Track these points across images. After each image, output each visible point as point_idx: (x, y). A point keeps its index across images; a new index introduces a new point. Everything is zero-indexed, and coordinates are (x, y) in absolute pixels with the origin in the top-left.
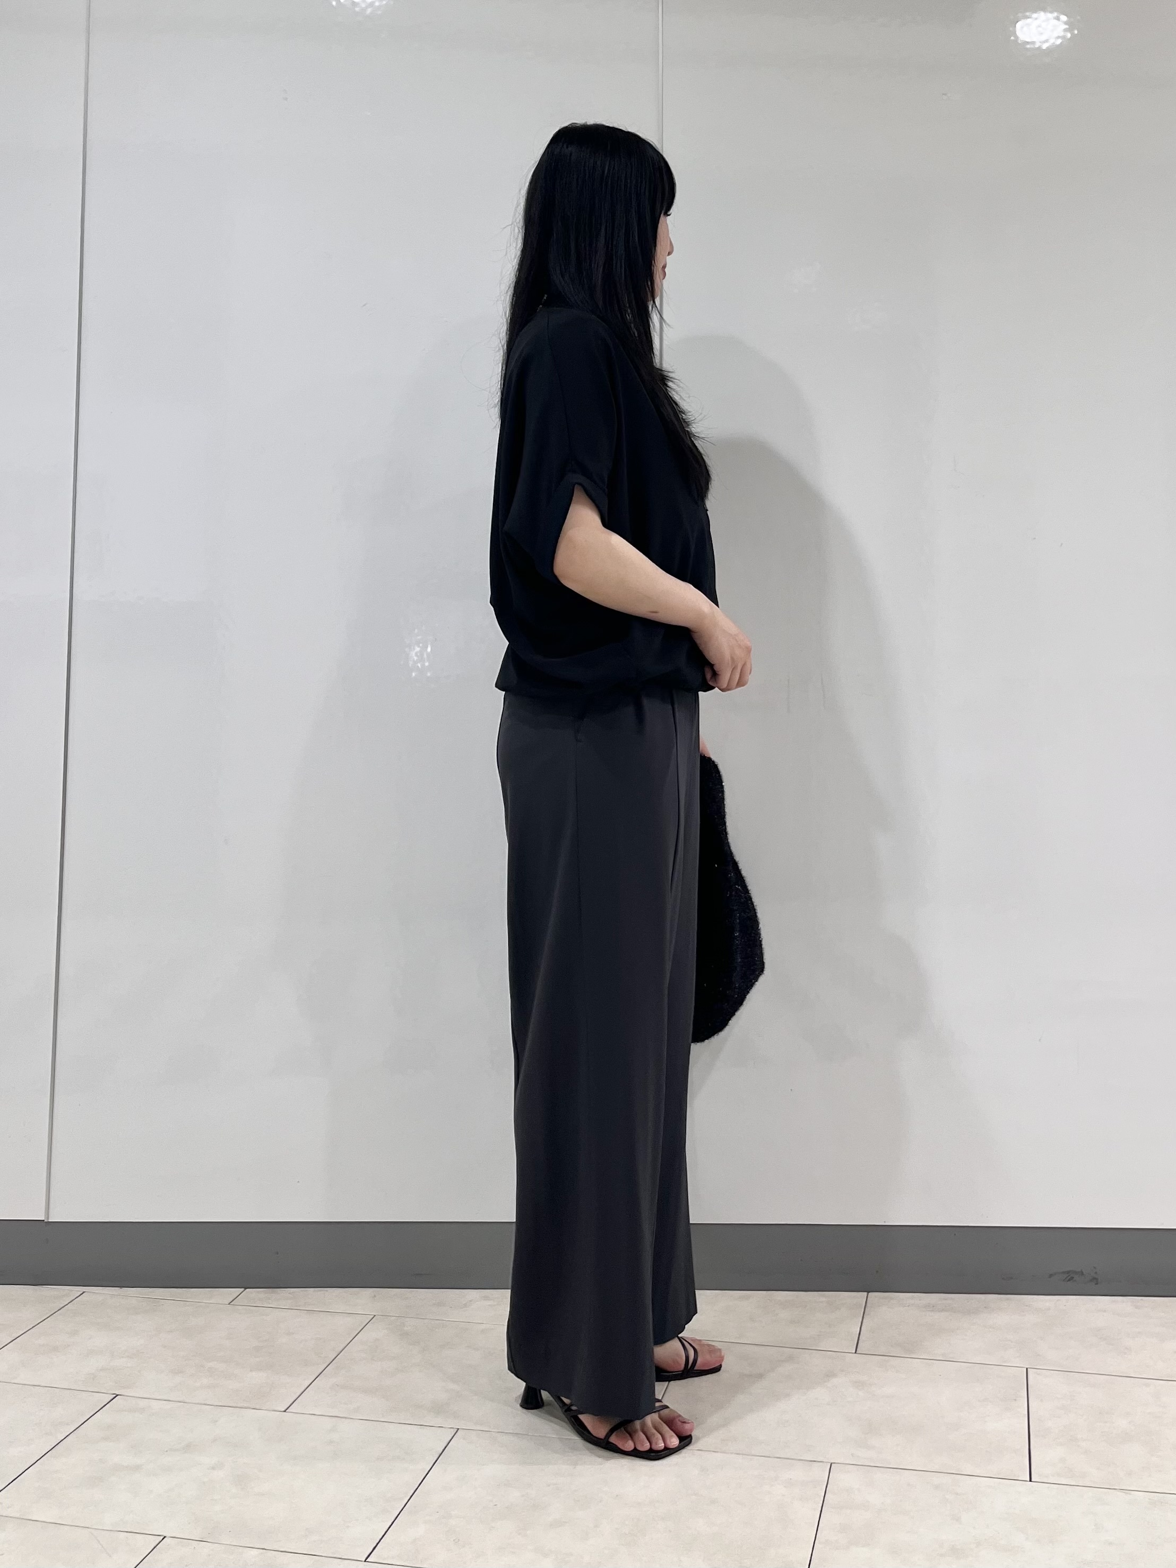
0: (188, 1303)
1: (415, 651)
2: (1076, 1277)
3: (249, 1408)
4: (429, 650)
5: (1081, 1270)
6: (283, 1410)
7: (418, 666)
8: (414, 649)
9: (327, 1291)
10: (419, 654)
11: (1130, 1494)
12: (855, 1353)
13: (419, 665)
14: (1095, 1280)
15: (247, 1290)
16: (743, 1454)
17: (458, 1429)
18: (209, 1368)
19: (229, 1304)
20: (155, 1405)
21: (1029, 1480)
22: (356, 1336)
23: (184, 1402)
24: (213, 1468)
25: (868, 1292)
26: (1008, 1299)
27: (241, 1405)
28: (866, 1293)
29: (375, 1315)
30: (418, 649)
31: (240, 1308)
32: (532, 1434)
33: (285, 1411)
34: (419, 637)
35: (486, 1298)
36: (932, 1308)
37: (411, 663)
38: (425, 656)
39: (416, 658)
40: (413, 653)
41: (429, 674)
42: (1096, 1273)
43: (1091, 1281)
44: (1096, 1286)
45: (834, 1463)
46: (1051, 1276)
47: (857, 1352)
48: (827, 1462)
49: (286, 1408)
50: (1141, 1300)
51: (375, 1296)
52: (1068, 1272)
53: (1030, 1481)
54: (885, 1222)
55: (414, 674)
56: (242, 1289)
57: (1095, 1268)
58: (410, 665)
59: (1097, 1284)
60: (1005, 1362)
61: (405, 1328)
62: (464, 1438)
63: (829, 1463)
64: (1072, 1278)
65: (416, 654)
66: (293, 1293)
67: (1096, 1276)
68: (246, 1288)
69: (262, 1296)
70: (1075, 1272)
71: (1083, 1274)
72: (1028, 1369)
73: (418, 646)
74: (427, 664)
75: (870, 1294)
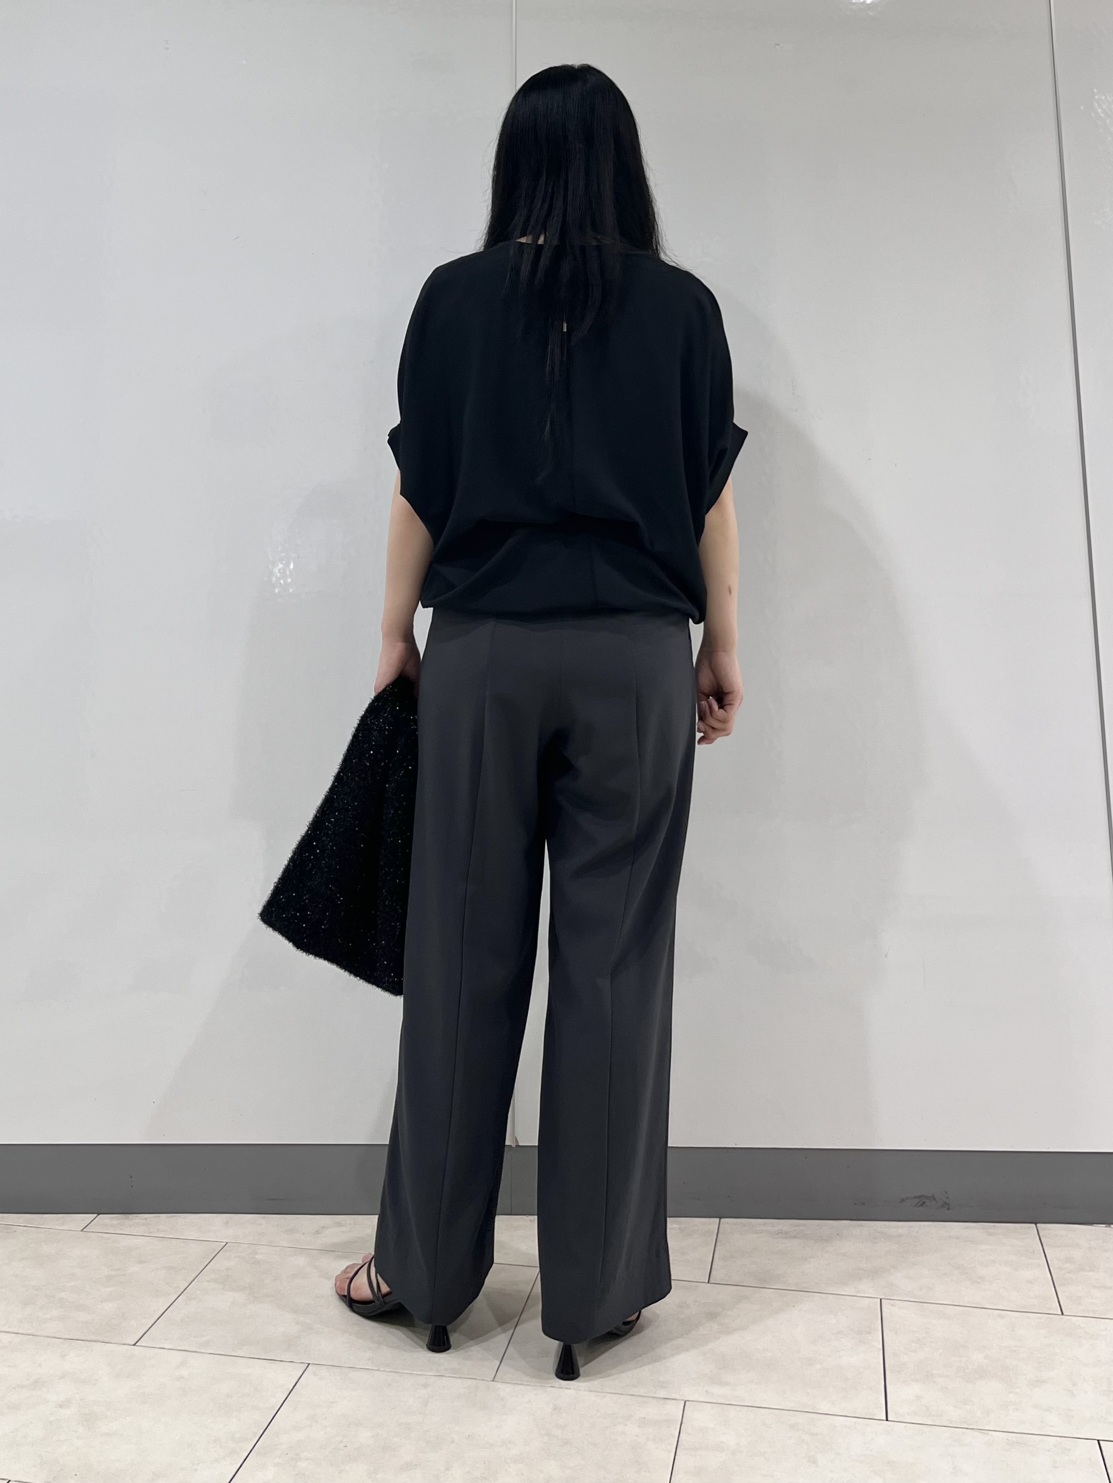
0: (42, 1230)
1: (279, 568)
2: (928, 1202)
3: (99, 1341)
4: (292, 566)
5: (933, 1195)
6: (133, 1343)
7: (281, 583)
8: (278, 566)
9: (180, 1216)
10: (282, 571)
11: (988, 1434)
12: (708, 1282)
13: (282, 582)
14: (946, 1205)
15: (101, 1216)
16: (596, 1392)
17: (309, 1364)
18: (60, 1298)
19: (82, 1231)
21: (885, 1419)
22: (208, 1264)
23: (33, 1335)
24: (61, 1406)
25: (720, 1218)
26: (860, 1226)
27: (89, 1338)
28: (718, 1219)
29: (227, 1243)
30: (281, 566)
31: (93, 1235)
32: (383, 1370)
33: (134, 1345)
34: (282, 554)
35: (339, 1224)
36: (785, 1235)
37: (274, 579)
38: (288, 573)
39: (279, 575)
40: (276, 570)
41: (291, 591)
42: (947, 1198)
43: (942, 1206)
44: (948, 1211)
45: (688, 1401)
46: (903, 1200)
47: (710, 1282)
48: (680, 1400)
49: (136, 1341)
50: (994, 1226)
51: (228, 1222)
52: (920, 1197)
53: (887, 1420)
54: (736, 1144)
55: (276, 590)
56: (95, 1215)
57: (946, 1193)
58: (273, 582)
59: (949, 1209)
60: (858, 1292)
61: (257, 1256)
62: (315, 1374)
63: (683, 1400)
64: (924, 1203)
65: (279, 571)
66: (146, 1219)
67: (948, 1202)
68: (99, 1214)
69: (115, 1222)
70: (928, 1198)
71: (934, 1199)
72: (883, 1300)
73: (281, 563)
74: (289, 580)
75: (722, 1220)
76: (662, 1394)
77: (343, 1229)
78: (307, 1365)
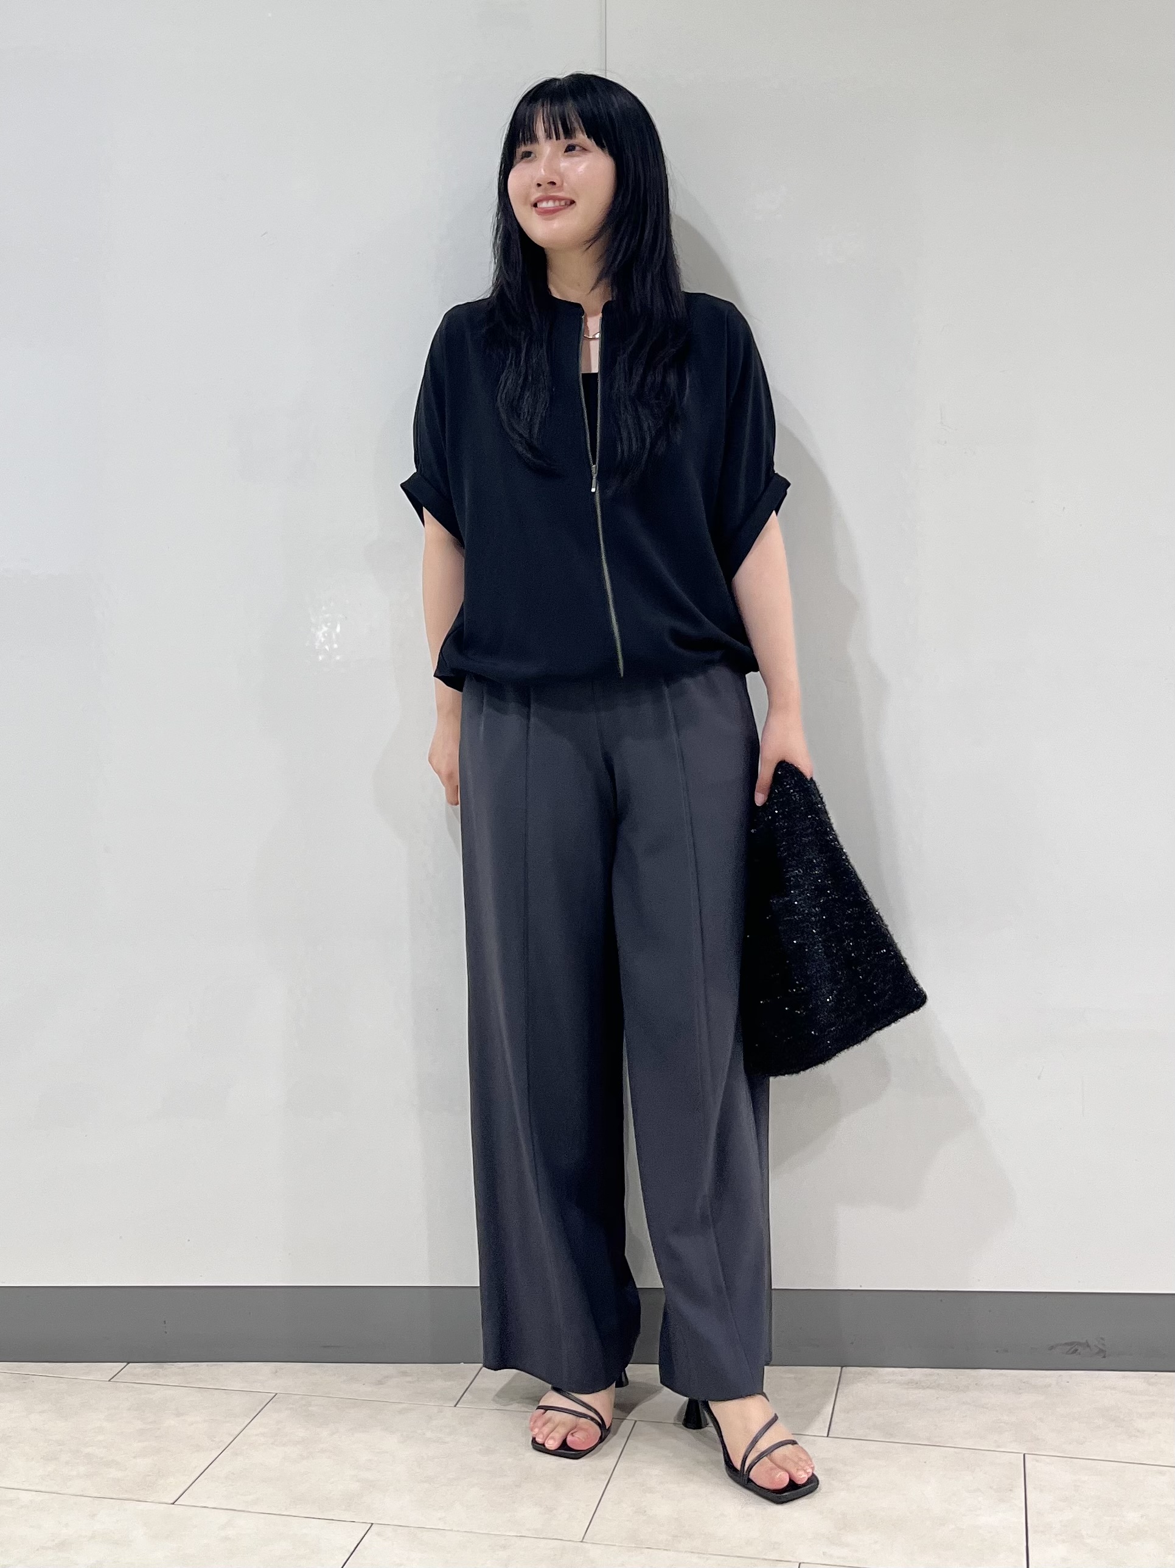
0: (62, 1380)
1: (323, 631)
2: (1080, 1349)
3: (132, 1500)
4: (338, 629)
5: (1087, 1341)
6: (172, 1502)
7: (326, 649)
8: (322, 628)
9: (222, 1365)
10: (326, 635)
12: (827, 1436)
13: (327, 647)
14: (1102, 1353)
15: (130, 1364)
16: (699, 1553)
17: (372, 1524)
18: (86, 1454)
19: (109, 1381)
20: (25, 1497)
22: (255, 1417)
23: (57, 1493)
25: (842, 1367)
26: (1002, 1375)
27: (121, 1496)
28: (840, 1368)
29: (276, 1394)
30: (325, 629)
31: (122, 1385)
33: (173, 1504)
34: (327, 615)
35: (405, 1374)
36: (916, 1384)
37: (317, 644)
38: (334, 637)
39: (323, 639)
40: (320, 634)
41: (338, 658)
42: (1103, 1345)
43: (1098, 1353)
44: (1104, 1359)
45: (803, 1563)
46: (1052, 1348)
47: (829, 1436)
48: (794, 1562)
49: (175, 1500)
50: (1156, 1375)
51: (276, 1372)
52: (1072, 1344)
54: (861, 1286)
55: (320, 658)
56: (125, 1364)
57: (1102, 1339)
58: (317, 648)
59: (1104, 1357)
60: (999, 1447)
61: (310, 1408)
62: (379, 1534)
63: (797, 1562)
64: (1076, 1350)
65: (324, 634)
66: (183, 1368)
67: (1104, 1349)
68: (128, 1363)
69: (147, 1371)
70: (1079, 1344)
71: (1088, 1346)
72: (1026, 1455)
73: (326, 626)
74: (336, 646)
75: (844, 1368)
76: (774, 1556)
77: (409, 1379)
78: (370, 1525)
